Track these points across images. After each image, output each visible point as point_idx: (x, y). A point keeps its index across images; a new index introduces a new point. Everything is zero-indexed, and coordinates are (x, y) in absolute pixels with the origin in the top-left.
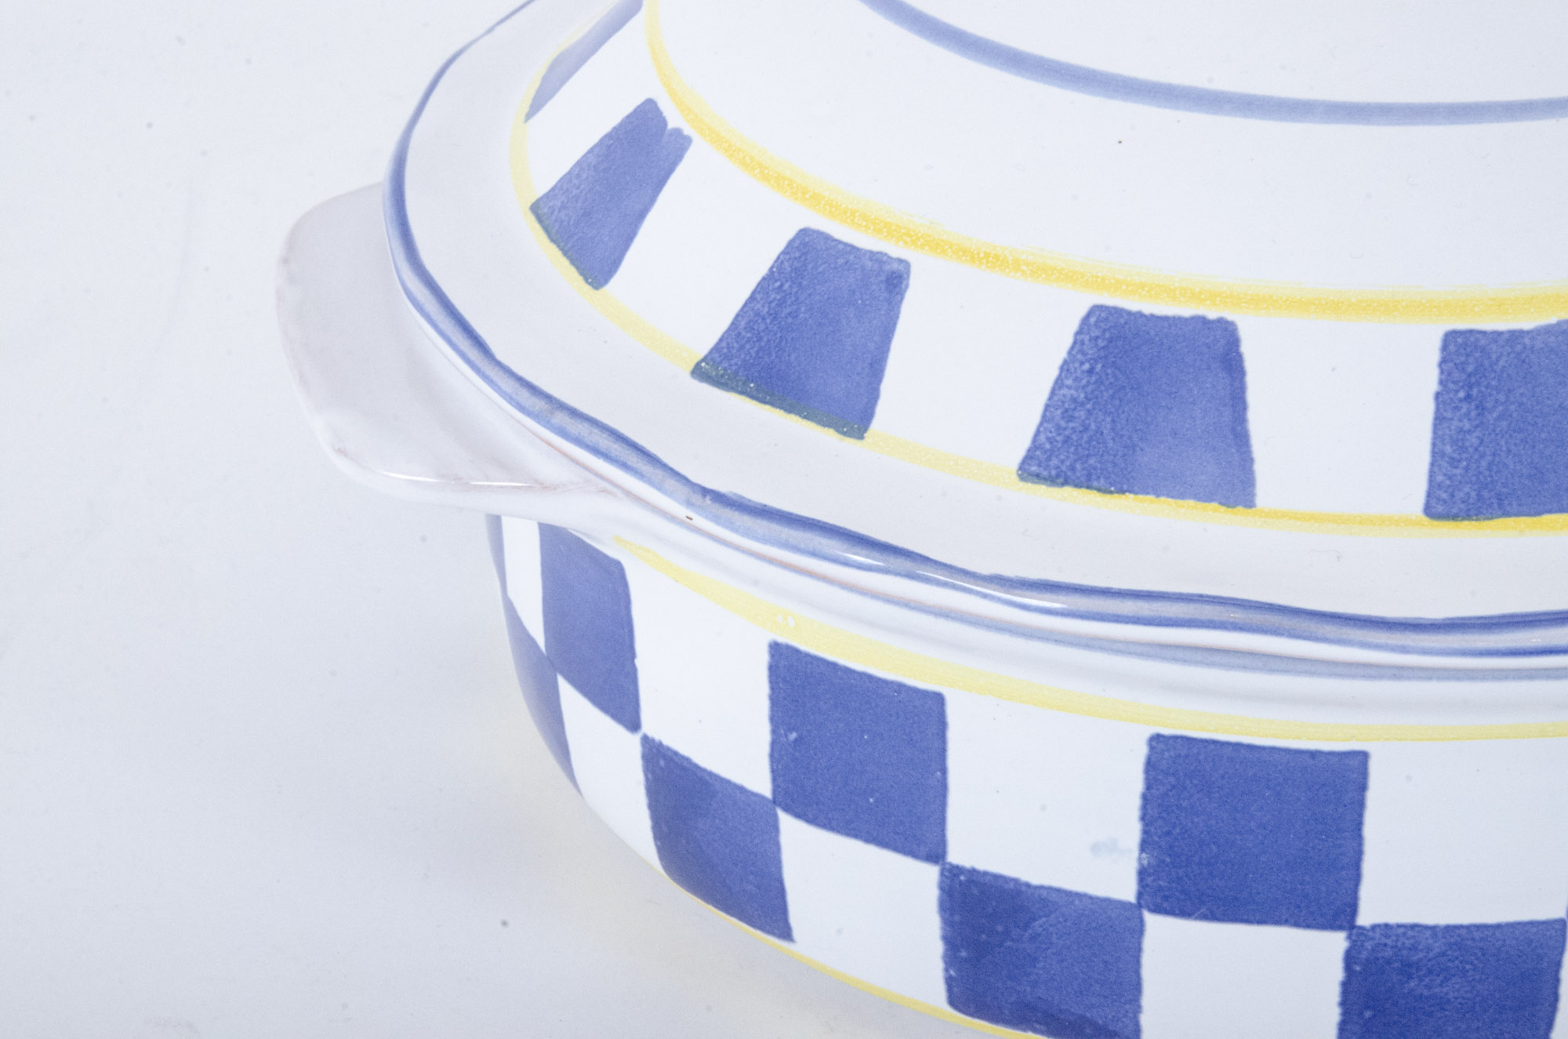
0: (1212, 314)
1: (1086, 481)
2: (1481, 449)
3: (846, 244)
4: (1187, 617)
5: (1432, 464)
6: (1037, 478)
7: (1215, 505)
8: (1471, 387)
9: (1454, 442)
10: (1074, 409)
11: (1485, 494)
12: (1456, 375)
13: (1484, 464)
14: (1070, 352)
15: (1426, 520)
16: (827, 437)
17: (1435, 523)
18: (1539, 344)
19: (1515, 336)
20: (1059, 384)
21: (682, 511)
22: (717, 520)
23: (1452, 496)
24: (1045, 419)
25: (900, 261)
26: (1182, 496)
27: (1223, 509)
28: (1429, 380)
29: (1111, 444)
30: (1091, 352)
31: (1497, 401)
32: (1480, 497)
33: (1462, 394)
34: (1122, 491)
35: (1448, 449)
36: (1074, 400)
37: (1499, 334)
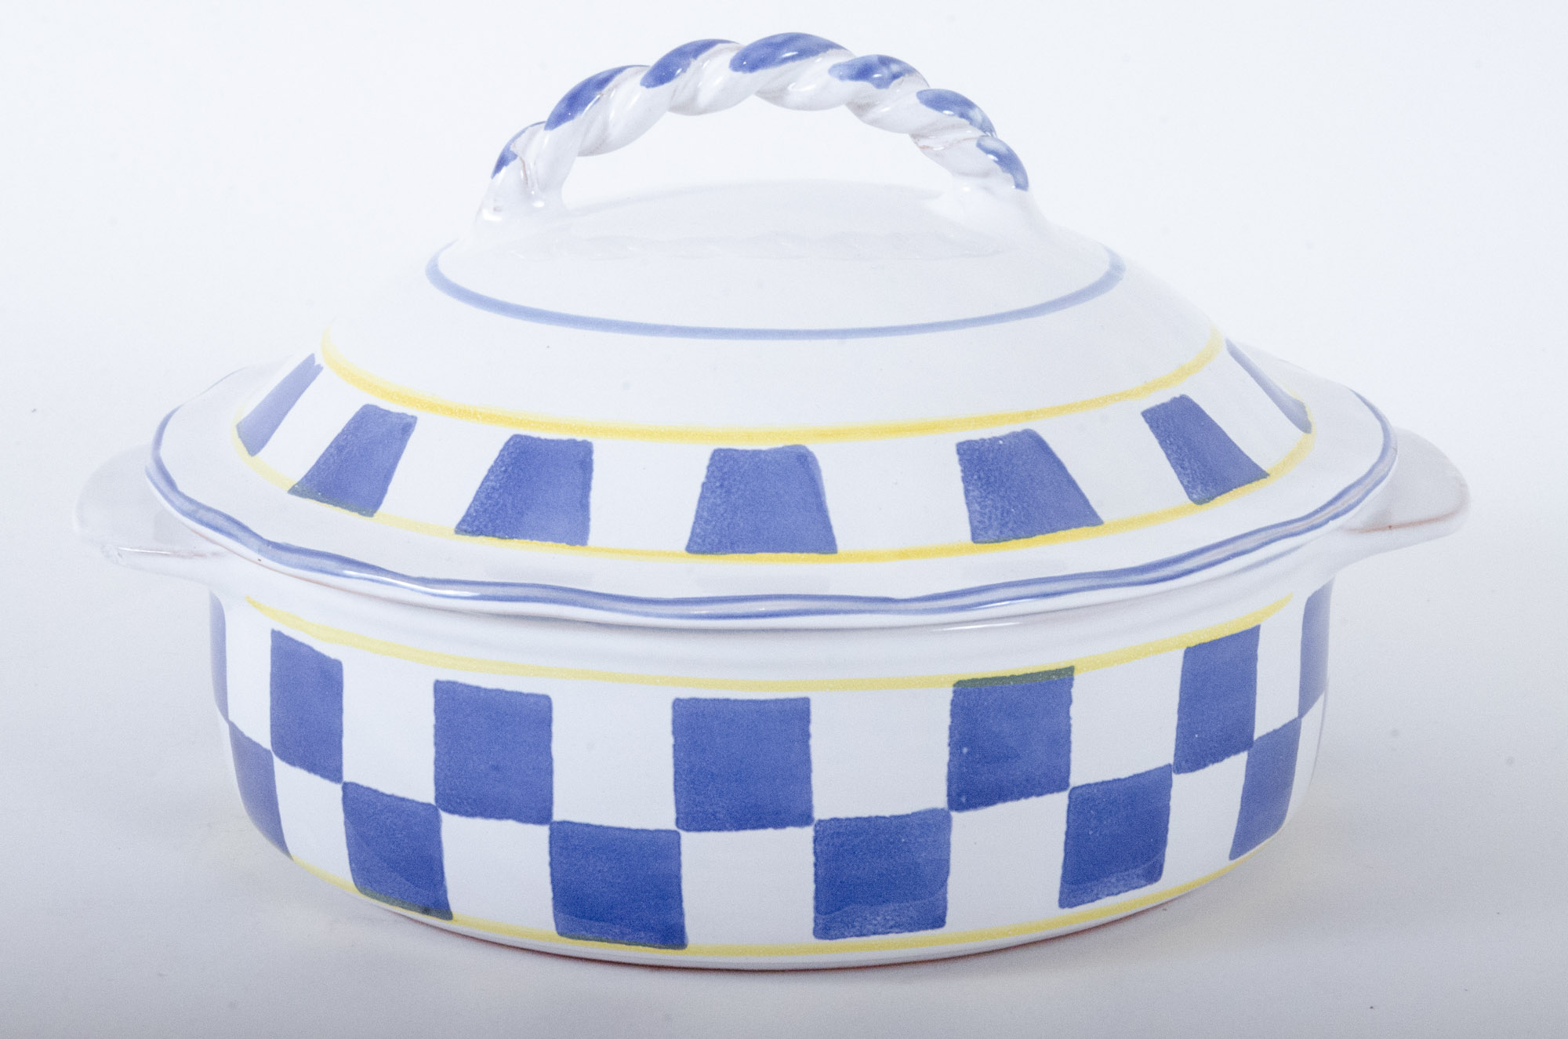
0: (579, 438)
1: (493, 533)
2: (725, 515)
3: (385, 411)
4: (523, 595)
5: (695, 523)
6: (466, 532)
7: (564, 544)
8: (724, 480)
9: (709, 510)
10: (492, 493)
11: (724, 540)
12: (716, 474)
13: (726, 523)
14: (495, 462)
15: (686, 553)
16: (354, 517)
17: (691, 555)
18: (768, 459)
19: (756, 453)
20: (487, 478)
21: (255, 556)
22: (273, 558)
23: (704, 541)
24: (475, 499)
25: (412, 417)
26: (545, 540)
27: (568, 546)
28: (701, 475)
29: (510, 512)
30: (507, 460)
31: (738, 489)
32: (720, 542)
33: (718, 484)
34: (511, 538)
35: (705, 514)
36: (493, 488)
37: (747, 451)
